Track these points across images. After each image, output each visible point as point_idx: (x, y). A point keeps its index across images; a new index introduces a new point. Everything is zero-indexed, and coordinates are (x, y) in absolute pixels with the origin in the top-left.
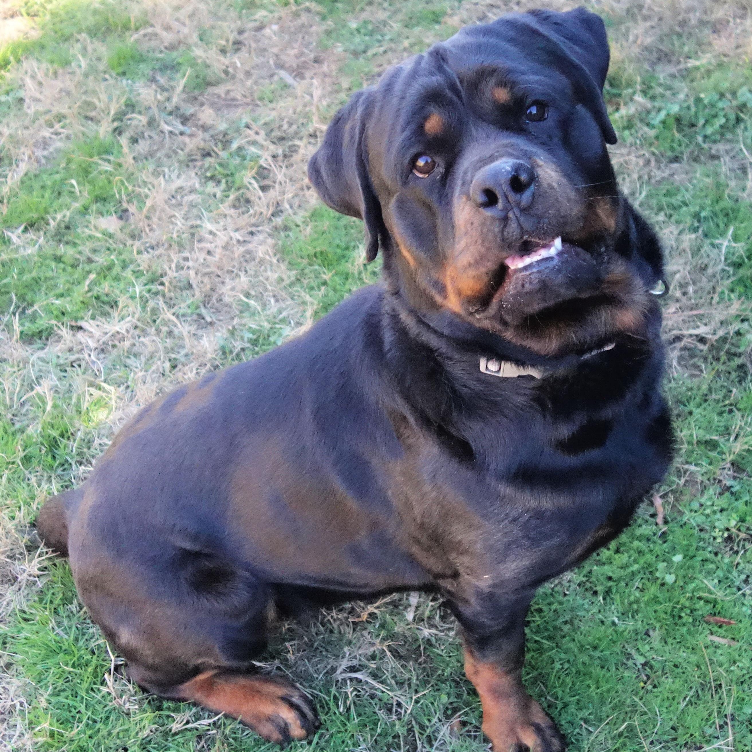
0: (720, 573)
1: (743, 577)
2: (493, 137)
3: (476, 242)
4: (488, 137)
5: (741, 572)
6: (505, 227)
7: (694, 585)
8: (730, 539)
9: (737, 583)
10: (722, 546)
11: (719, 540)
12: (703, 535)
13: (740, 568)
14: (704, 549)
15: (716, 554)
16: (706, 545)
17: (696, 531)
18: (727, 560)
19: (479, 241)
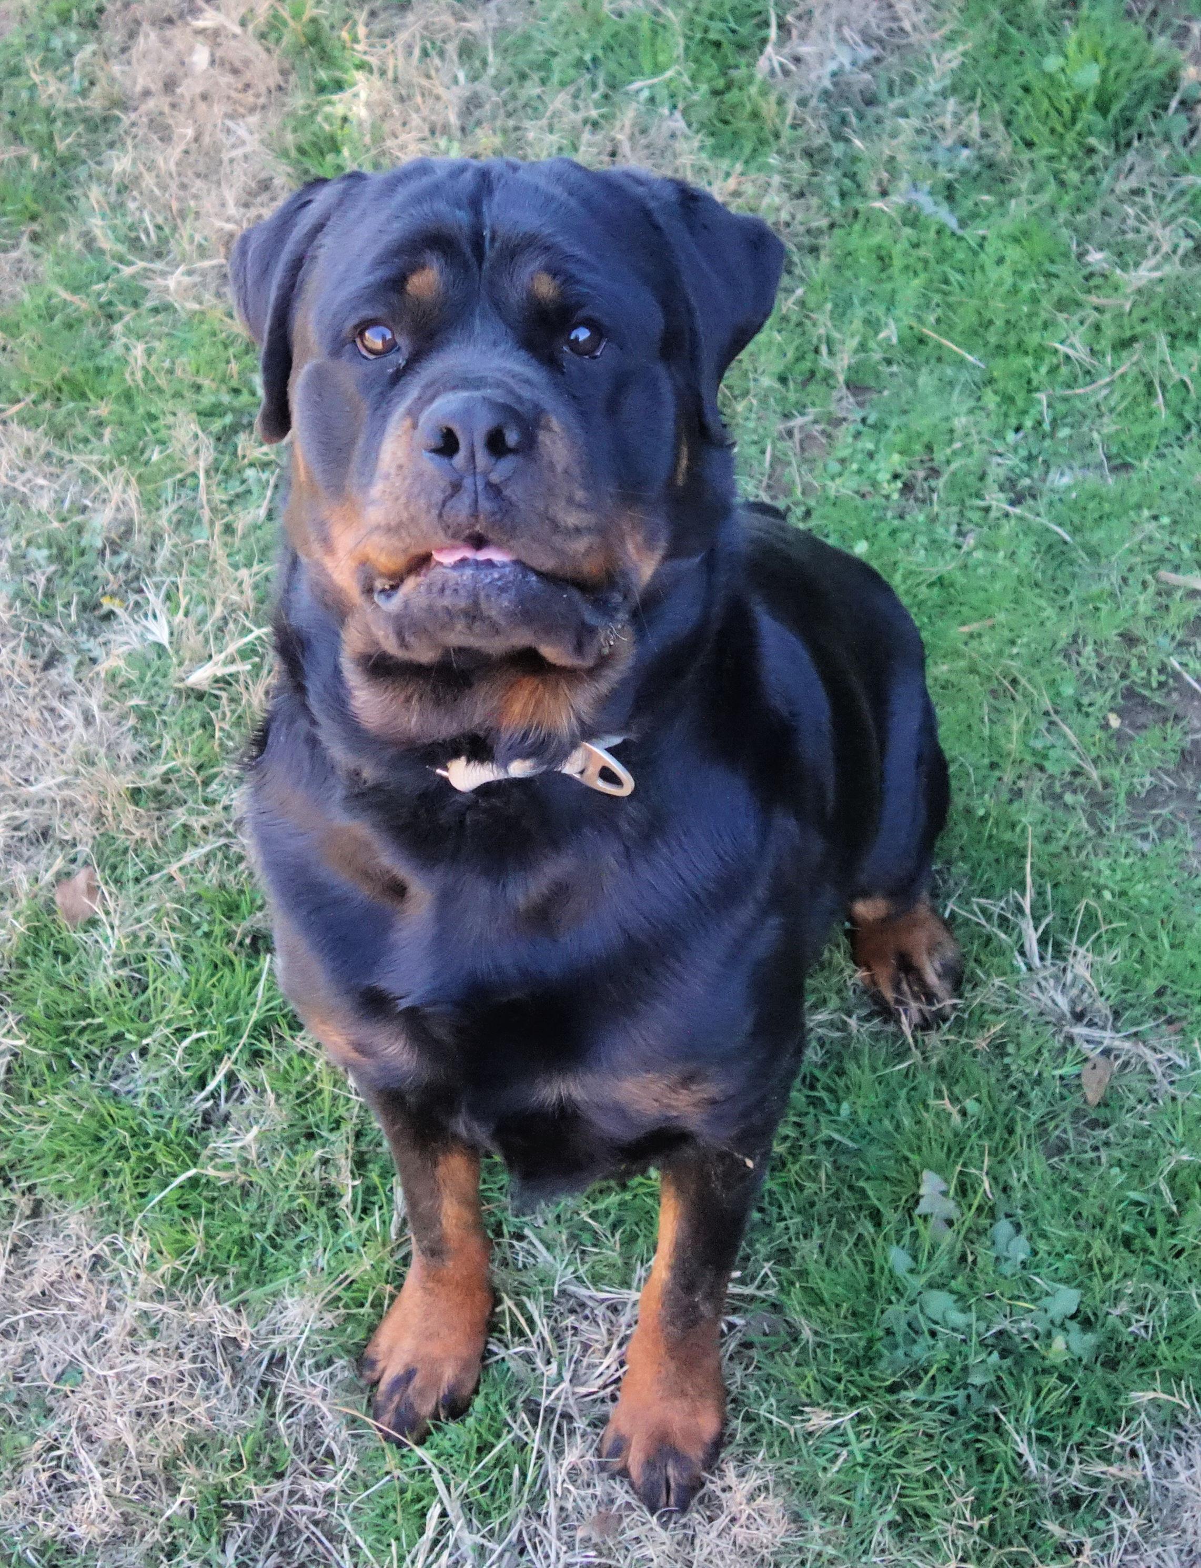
0: (922, 539)
1: (954, 528)
2: (501, 348)
3: (397, 499)
4: (495, 344)
5: (946, 524)
6: (452, 496)
7: (901, 571)
8: (908, 488)
9: (951, 539)
10: (903, 503)
11: (895, 496)
12: (870, 500)
13: (942, 518)
14: (881, 519)
15: (901, 517)
16: (881, 513)
17: (858, 501)
18: (921, 518)
19: (403, 500)
